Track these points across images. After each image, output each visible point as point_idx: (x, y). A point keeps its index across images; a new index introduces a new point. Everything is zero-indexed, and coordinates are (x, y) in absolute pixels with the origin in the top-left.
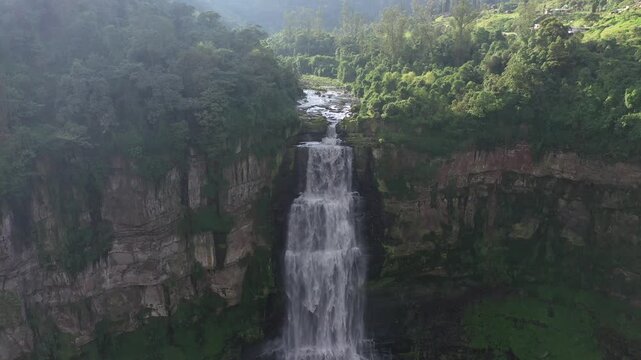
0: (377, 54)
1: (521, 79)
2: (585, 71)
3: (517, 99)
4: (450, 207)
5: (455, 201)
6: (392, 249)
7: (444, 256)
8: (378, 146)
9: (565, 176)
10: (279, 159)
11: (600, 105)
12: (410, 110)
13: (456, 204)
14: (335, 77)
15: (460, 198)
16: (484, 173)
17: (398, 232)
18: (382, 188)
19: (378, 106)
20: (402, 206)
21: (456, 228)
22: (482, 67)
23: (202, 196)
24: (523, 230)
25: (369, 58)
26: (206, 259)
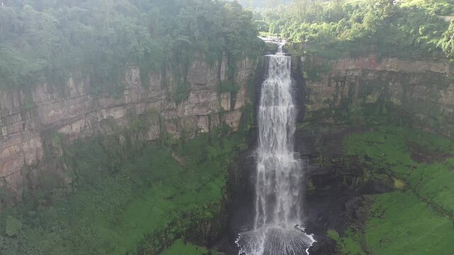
0: (290, 19)
1: (371, 23)
2: (401, 19)
3: (369, 33)
4: (337, 86)
5: (340, 83)
6: (309, 107)
7: (334, 112)
8: (304, 55)
9: (392, 70)
10: (257, 61)
11: (408, 34)
12: (318, 38)
13: (340, 85)
14: (268, 31)
15: (342, 82)
16: (353, 70)
17: (312, 98)
18: (305, 75)
19: (303, 37)
20: (315, 85)
21: (339, 97)
22: (351, 20)
23: (225, 76)
24: (372, 99)
25: (285, 21)
26: (226, 106)
